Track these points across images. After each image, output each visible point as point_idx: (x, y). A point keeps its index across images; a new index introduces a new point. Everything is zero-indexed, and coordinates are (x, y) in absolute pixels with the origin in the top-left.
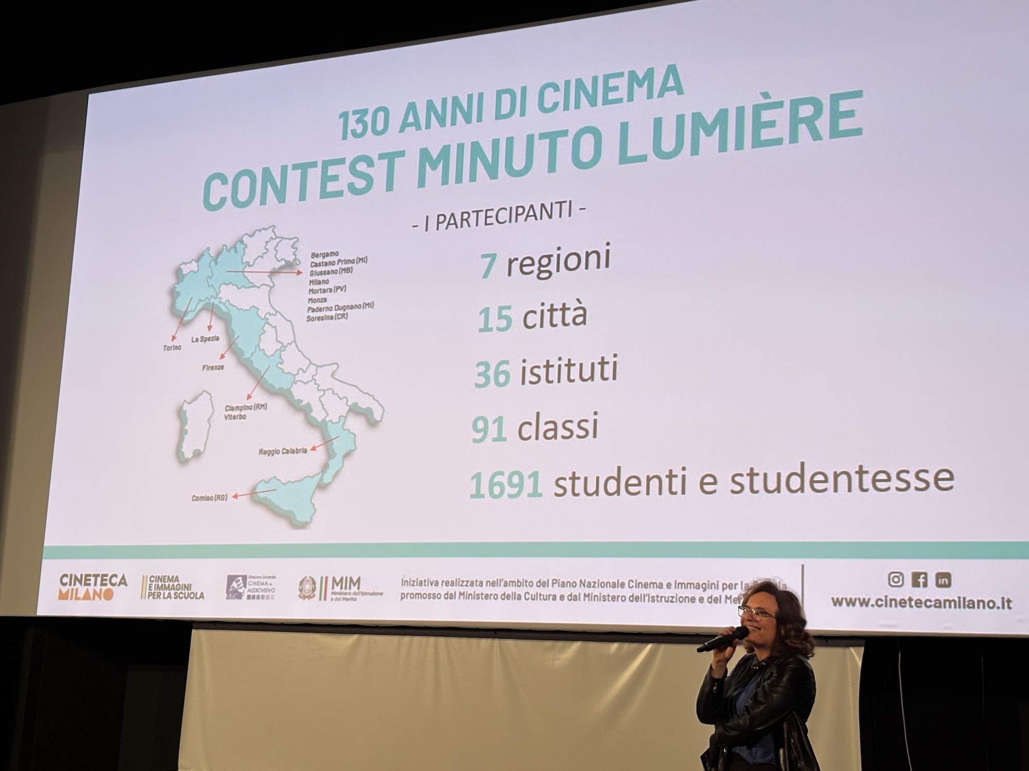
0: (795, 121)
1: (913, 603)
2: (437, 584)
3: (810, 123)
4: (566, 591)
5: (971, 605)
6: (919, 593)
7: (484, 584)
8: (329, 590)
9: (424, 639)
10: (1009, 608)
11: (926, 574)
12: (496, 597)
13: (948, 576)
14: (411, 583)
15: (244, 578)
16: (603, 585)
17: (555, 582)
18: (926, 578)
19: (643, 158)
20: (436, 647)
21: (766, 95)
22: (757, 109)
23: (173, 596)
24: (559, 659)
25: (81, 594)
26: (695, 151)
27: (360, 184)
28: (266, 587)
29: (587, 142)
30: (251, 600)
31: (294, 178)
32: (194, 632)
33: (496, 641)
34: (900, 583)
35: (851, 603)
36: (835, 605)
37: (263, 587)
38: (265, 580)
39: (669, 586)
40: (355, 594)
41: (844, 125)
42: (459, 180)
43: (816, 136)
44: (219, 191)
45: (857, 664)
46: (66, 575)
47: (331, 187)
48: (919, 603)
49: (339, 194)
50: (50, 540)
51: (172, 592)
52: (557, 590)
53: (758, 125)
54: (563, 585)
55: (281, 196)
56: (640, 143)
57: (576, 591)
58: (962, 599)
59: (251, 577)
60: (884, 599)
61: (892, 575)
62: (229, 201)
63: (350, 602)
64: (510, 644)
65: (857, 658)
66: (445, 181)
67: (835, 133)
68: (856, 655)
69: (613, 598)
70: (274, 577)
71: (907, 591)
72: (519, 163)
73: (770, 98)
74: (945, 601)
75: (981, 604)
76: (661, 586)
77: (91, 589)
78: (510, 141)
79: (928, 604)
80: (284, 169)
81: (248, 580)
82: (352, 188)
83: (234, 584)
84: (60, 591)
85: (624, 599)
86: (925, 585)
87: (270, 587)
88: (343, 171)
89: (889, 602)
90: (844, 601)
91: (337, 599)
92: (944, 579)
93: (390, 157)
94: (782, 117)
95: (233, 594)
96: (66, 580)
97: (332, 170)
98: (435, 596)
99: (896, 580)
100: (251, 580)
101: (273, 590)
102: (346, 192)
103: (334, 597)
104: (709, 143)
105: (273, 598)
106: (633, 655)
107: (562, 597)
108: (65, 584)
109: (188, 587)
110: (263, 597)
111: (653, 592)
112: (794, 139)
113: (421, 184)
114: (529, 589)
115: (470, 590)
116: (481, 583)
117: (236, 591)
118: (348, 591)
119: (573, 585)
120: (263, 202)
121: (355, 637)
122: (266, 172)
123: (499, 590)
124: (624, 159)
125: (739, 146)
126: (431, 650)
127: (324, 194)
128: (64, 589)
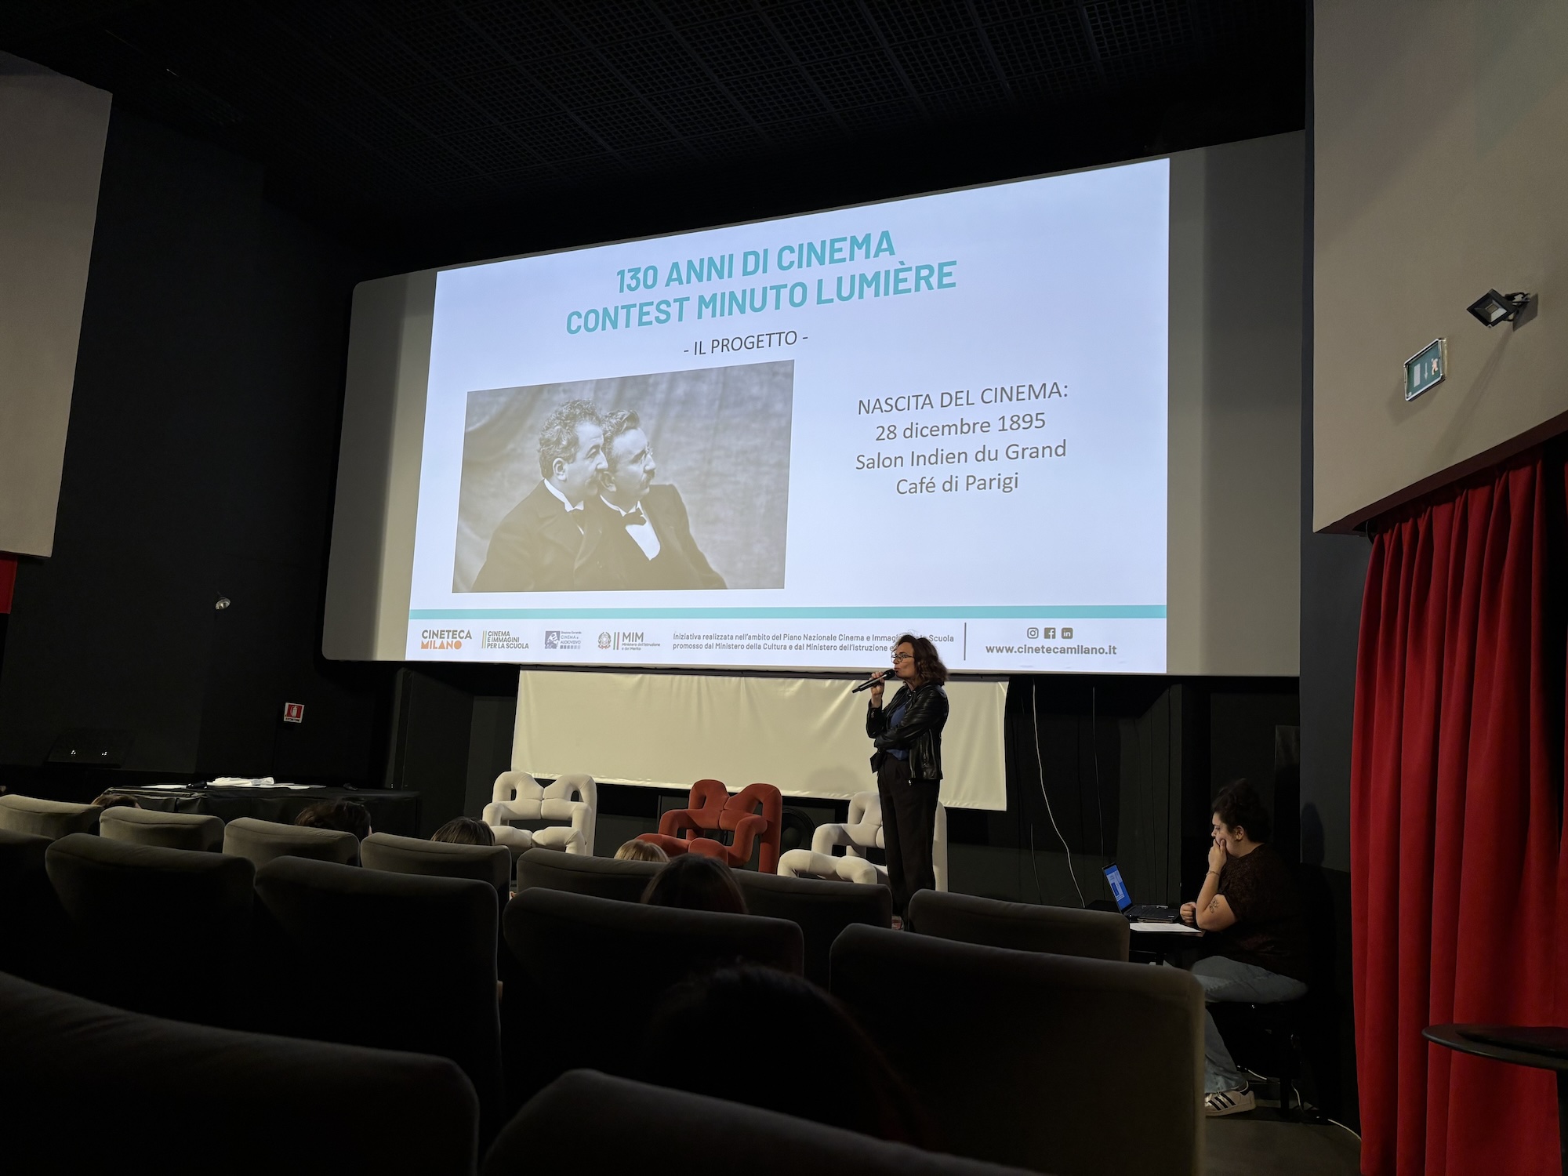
0: (918, 278)
1: (1045, 650)
2: (699, 637)
3: (927, 279)
4: (794, 643)
5: (1087, 651)
6: (1050, 643)
7: (734, 637)
8: (621, 642)
9: (690, 677)
10: (1115, 653)
11: (1054, 629)
12: (742, 647)
13: (1070, 630)
14: (682, 637)
15: (558, 633)
16: (821, 638)
17: (785, 636)
18: (1054, 632)
19: (831, 301)
20: (699, 682)
21: (902, 263)
22: (897, 272)
23: (505, 646)
24: (788, 691)
25: (438, 644)
26: (861, 296)
27: (663, 317)
28: (574, 639)
29: (798, 291)
30: (563, 649)
31: (622, 313)
32: (522, 672)
33: (743, 678)
34: (1036, 636)
35: (1000, 650)
36: (988, 651)
37: (572, 640)
38: (573, 635)
39: (868, 639)
40: (639, 645)
41: (946, 280)
42: (722, 314)
43: (930, 287)
44: (576, 322)
45: (1003, 693)
46: (427, 631)
47: (645, 319)
48: (1049, 650)
49: (650, 323)
50: (414, 605)
51: (505, 643)
52: (787, 642)
53: (897, 281)
54: (792, 638)
55: (615, 325)
56: (829, 292)
57: (800, 643)
58: (1080, 647)
59: (562, 633)
60: (1023, 647)
61: (1030, 630)
62: (583, 328)
63: (636, 651)
64: (753, 681)
65: (1003, 690)
66: (714, 315)
67: (941, 285)
68: (1003, 688)
69: (828, 648)
70: (580, 633)
71: (1042, 641)
72: (758, 304)
73: (904, 264)
74: (1068, 648)
75: (1094, 650)
76: (862, 639)
77: (445, 641)
78: (753, 291)
79: (1056, 650)
80: (616, 309)
81: (561, 635)
82: (657, 319)
83: (551, 638)
84: (422, 643)
85: (835, 648)
86: (1054, 637)
87: (577, 640)
88: (652, 309)
89: (1027, 649)
90: (995, 649)
91: (627, 649)
92: (1068, 633)
93: (681, 301)
94: (911, 276)
95: (550, 645)
96: (426, 634)
97: (645, 309)
98: (698, 647)
99: (1033, 633)
100: (564, 635)
101: (579, 642)
102: (654, 322)
103: (624, 647)
104: (869, 292)
105: (579, 647)
106: (842, 689)
107: (791, 647)
108: (426, 638)
109: (517, 640)
110: (572, 647)
111: (857, 643)
112: (917, 289)
113: (700, 317)
114: (766, 641)
115: (724, 642)
116: (732, 637)
117: (552, 643)
118: (634, 642)
119: (799, 638)
120: (604, 328)
121: (640, 676)
122: (605, 310)
123: (745, 642)
124: (820, 301)
125: (886, 293)
126: (695, 685)
127: (641, 323)
128: (425, 641)
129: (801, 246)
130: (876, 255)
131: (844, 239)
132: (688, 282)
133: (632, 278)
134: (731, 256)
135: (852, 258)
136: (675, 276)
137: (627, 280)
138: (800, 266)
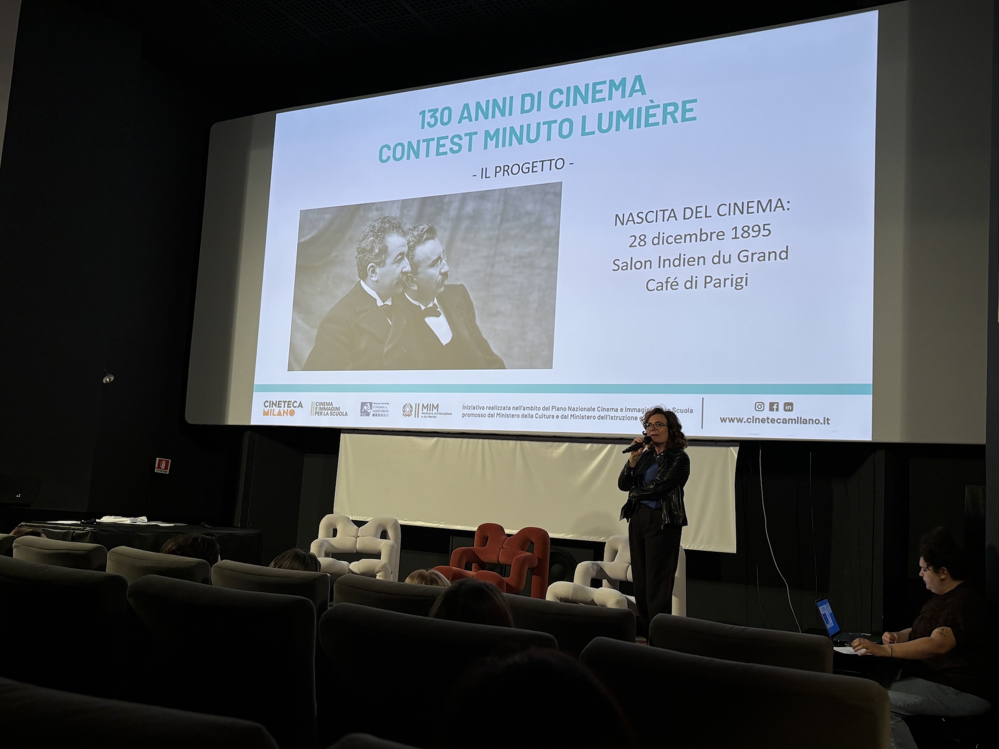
0: (665, 113)
1: (769, 421)
2: (483, 408)
3: (672, 114)
4: (560, 413)
5: (805, 422)
6: (773, 415)
7: (511, 409)
8: (420, 412)
9: (476, 440)
10: (828, 424)
11: (778, 403)
12: (518, 416)
13: (791, 404)
14: (469, 408)
15: (371, 404)
16: (582, 409)
17: (553, 407)
18: (778, 406)
19: (593, 133)
20: (483, 444)
21: (652, 101)
22: (648, 108)
23: (329, 414)
24: (556, 452)
25: (276, 412)
26: (618, 129)
27: (456, 148)
28: (383, 409)
29: (566, 125)
30: (375, 417)
31: (423, 146)
32: (342, 435)
33: (518, 442)
34: (762, 409)
35: (732, 420)
36: (722, 422)
37: (381, 409)
38: (383, 405)
39: (621, 410)
40: (435, 414)
41: (688, 115)
42: (504, 145)
43: (675, 121)
44: (386, 153)
45: (734, 457)
46: (267, 401)
47: (441, 150)
48: (773, 421)
49: (446, 153)
50: (257, 381)
51: (329, 412)
52: (554, 413)
53: (648, 116)
54: (558, 409)
55: (417, 155)
56: (592, 125)
57: (566, 413)
58: (799, 419)
59: (374, 403)
60: (752, 418)
61: (757, 404)
62: (392, 158)
63: (433, 419)
64: (526, 444)
65: (735, 454)
66: (497, 146)
67: (684, 119)
68: (734, 451)
69: (588, 417)
70: (388, 404)
71: (766, 413)
72: (533, 136)
73: (654, 102)
74: (789, 419)
75: (811, 421)
76: (617, 410)
77: (282, 409)
78: (529, 126)
79: (779, 421)
80: (419, 142)
81: (373, 405)
82: (452, 150)
83: (365, 407)
84: (264, 410)
85: (594, 418)
86: (777, 410)
87: (386, 409)
88: (447, 142)
89: (755, 420)
90: (728, 419)
91: (425, 417)
92: (789, 406)
93: (470, 135)
94: (659, 112)
95: (365, 413)
96: (267, 404)
97: (442, 142)
98: (483, 416)
100: (375, 405)
101: (387, 411)
102: (449, 152)
103: (423, 415)
104: (624, 125)
105: (387, 415)
106: (599, 451)
107: (557, 417)
108: (267, 407)
109: (338, 409)
110: (382, 415)
111: (612, 414)
112: (664, 122)
113: (485, 148)
114: (537, 412)
115: (503, 412)
116: (510, 408)
117: (366, 411)
118: (431, 412)
119: (565, 409)
120: (408, 158)
121: (436, 439)
122: (410, 143)
123: (520, 412)
124: (584, 133)
125: (639, 126)
126: (480, 447)
127: (438, 154)
128: (266, 409)
129: (568, 89)
130: (630, 95)
131: (604, 82)
132: (477, 119)
133: (431, 117)
134: (511, 98)
135: (610, 98)
136: (466, 115)
137: (428, 119)
138: (568, 105)
